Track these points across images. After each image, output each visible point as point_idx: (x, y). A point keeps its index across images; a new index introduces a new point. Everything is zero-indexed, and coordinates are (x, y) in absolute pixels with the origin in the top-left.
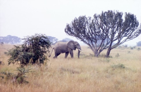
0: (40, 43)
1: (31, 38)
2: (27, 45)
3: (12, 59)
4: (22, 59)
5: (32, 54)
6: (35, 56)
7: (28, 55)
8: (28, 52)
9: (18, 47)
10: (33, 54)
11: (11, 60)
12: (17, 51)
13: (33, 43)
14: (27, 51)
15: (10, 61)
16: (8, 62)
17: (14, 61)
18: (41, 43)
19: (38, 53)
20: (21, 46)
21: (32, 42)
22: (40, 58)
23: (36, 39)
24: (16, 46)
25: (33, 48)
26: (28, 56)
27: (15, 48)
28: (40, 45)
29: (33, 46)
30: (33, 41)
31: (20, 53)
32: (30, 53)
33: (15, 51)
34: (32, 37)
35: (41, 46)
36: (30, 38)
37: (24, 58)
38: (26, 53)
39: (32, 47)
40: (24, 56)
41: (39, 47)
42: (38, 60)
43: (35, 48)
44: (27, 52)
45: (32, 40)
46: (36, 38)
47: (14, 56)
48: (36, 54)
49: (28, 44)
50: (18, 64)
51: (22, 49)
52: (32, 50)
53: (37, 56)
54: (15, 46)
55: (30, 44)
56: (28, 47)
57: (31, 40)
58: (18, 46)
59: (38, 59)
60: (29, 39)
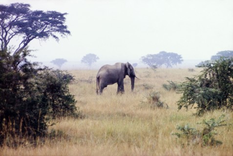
0: (229, 72)
1: (214, 64)
2: (208, 75)
3: (183, 99)
4: (201, 100)
5: (217, 90)
6: (222, 94)
7: (210, 92)
8: (211, 88)
9: (192, 80)
10: (219, 91)
11: (183, 101)
12: (192, 87)
13: (217, 73)
14: (208, 85)
15: (180, 104)
16: (178, 104)
17: (188, 103)
18: (231, 72)
19: (227, 89)
20: (198, 78)
21: (217, 71)
22: (230, 96)
23: (222, 65)
24: (190, 77)
25: (219, 81)
26: (210, 94)
27: (188, 82)
28: (229, 75)
29: (218, 77)
30: (218, 69)
31: (197, 90)
32: (213, 90)
33: (188, 86)
34: (216, 62)
35: (231, 76)
36: (212, 63)
37: (204, 97)
38: (207, 90)
39: (216, 79)
40: (203, 95)
41: (228, 78)
42: (228, 100)
43: (221, 81)
44: (208, 87)
45: (216, 67)
46: (222, 63)
47: (188, 95)
48: (223, 90)
49: (210, 74)
50: (195, 108)
51: (199, 83)
52: (217, 84)
53: (225, 93)
54: (187, 78)
55: (213, 75)
56: (209, 78)
57: (213, 67)
58: (193, 77)
59: (227, 97)
60: (210, 65)
